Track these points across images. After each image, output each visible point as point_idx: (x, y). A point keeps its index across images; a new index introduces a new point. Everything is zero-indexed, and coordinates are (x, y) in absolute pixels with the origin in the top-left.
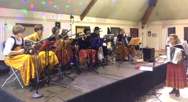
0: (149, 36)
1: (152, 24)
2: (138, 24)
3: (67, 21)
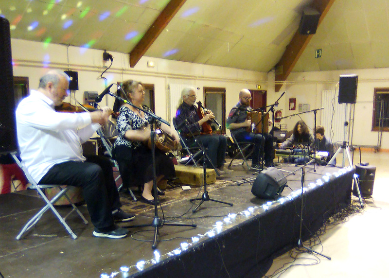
0: (292, 109)
2: (266, 79)
3: (94, 67)
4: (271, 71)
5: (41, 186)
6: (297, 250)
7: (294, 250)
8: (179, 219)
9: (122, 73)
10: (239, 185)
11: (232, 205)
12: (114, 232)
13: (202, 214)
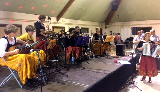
0: (111, 34)
1: (113, 24)
2: (102, 25)
3: (45, 22)
9: (54, 23)
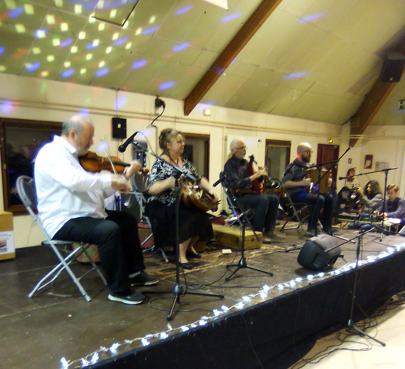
0: (368, 167)
3: (144, 114)
4: (345, 123)
5: (55, 242)
6: (347, 331)
7: (343, 330)
8: (208, 287)
9: (175, 122)
10: (287, 252)
11: (271, 275)
12: (129, 297)
13: (235, 283)
